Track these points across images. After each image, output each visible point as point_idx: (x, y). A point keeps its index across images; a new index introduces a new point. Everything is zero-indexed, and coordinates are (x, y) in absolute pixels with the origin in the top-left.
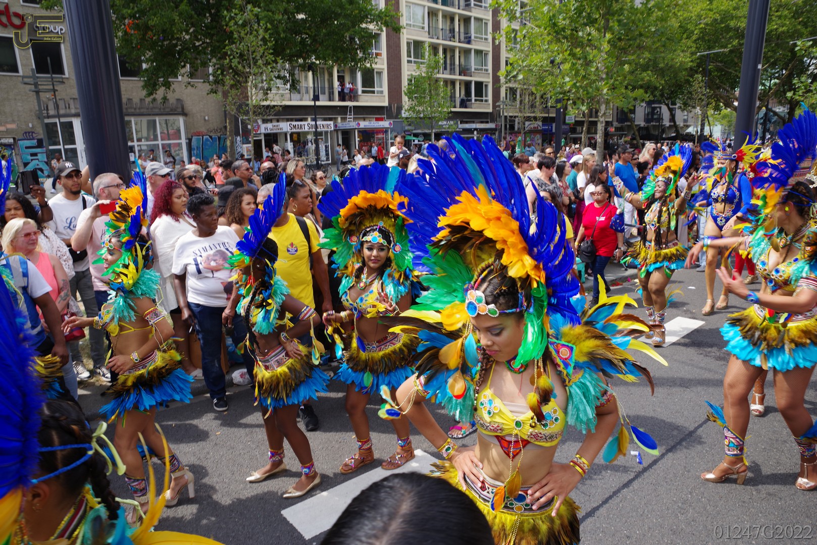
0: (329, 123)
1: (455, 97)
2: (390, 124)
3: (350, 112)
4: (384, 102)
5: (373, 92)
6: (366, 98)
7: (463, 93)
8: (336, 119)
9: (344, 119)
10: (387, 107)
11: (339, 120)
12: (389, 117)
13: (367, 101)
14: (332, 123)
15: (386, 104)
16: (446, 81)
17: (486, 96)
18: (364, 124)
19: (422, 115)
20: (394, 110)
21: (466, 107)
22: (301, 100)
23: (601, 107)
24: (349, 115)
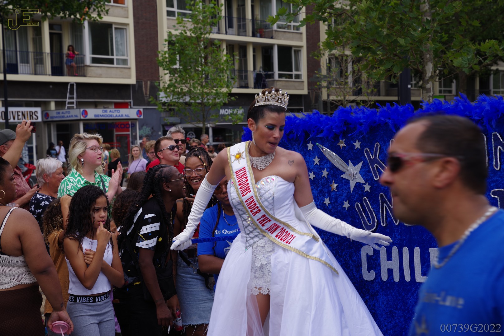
0: (33, 109)
1: (246, 71)
2: (139, 113)
3: (72, 93)
4: (129, 77)
5: (111, 61)
6: (99, 71)
7: (260, 64)
8: (47, 104)
9: (60, 105)
10: (133, 86)
11: (53, 106)
12: (137, 103)
13: (100, 76)
14: (39, 110)
15: (132, 81)
16: (231, 46)
17: (297, 69)
18: (93, 113)
19: (187, 99)
20: (146, 91)
23: (427, 68)
24: (70, 98)
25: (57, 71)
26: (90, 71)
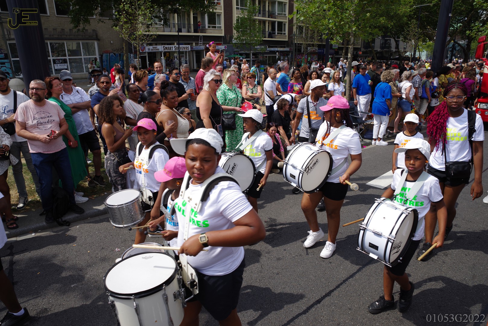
0: (187, 46)
1: (265, 31)
2: (225, 47)
3: (201, 40)
4: (222, 33)
5: (215, 27)
6: (211, 31)
7: (270, 29)
9: (197, 44)
10: (223, 37)
11: (194, 44)
12: (225, 43)
13: (211, 33)
14: (189, 46)
15: (223, 35)
16: (260, 21)
17: (284, 31)
19: (244, 42)
20: (228, 39)
21: (272, 38)
22: (170, 32)
23: (351, 39)
24: (200, 41)
25: (195, 31)
26: (208, 31)
